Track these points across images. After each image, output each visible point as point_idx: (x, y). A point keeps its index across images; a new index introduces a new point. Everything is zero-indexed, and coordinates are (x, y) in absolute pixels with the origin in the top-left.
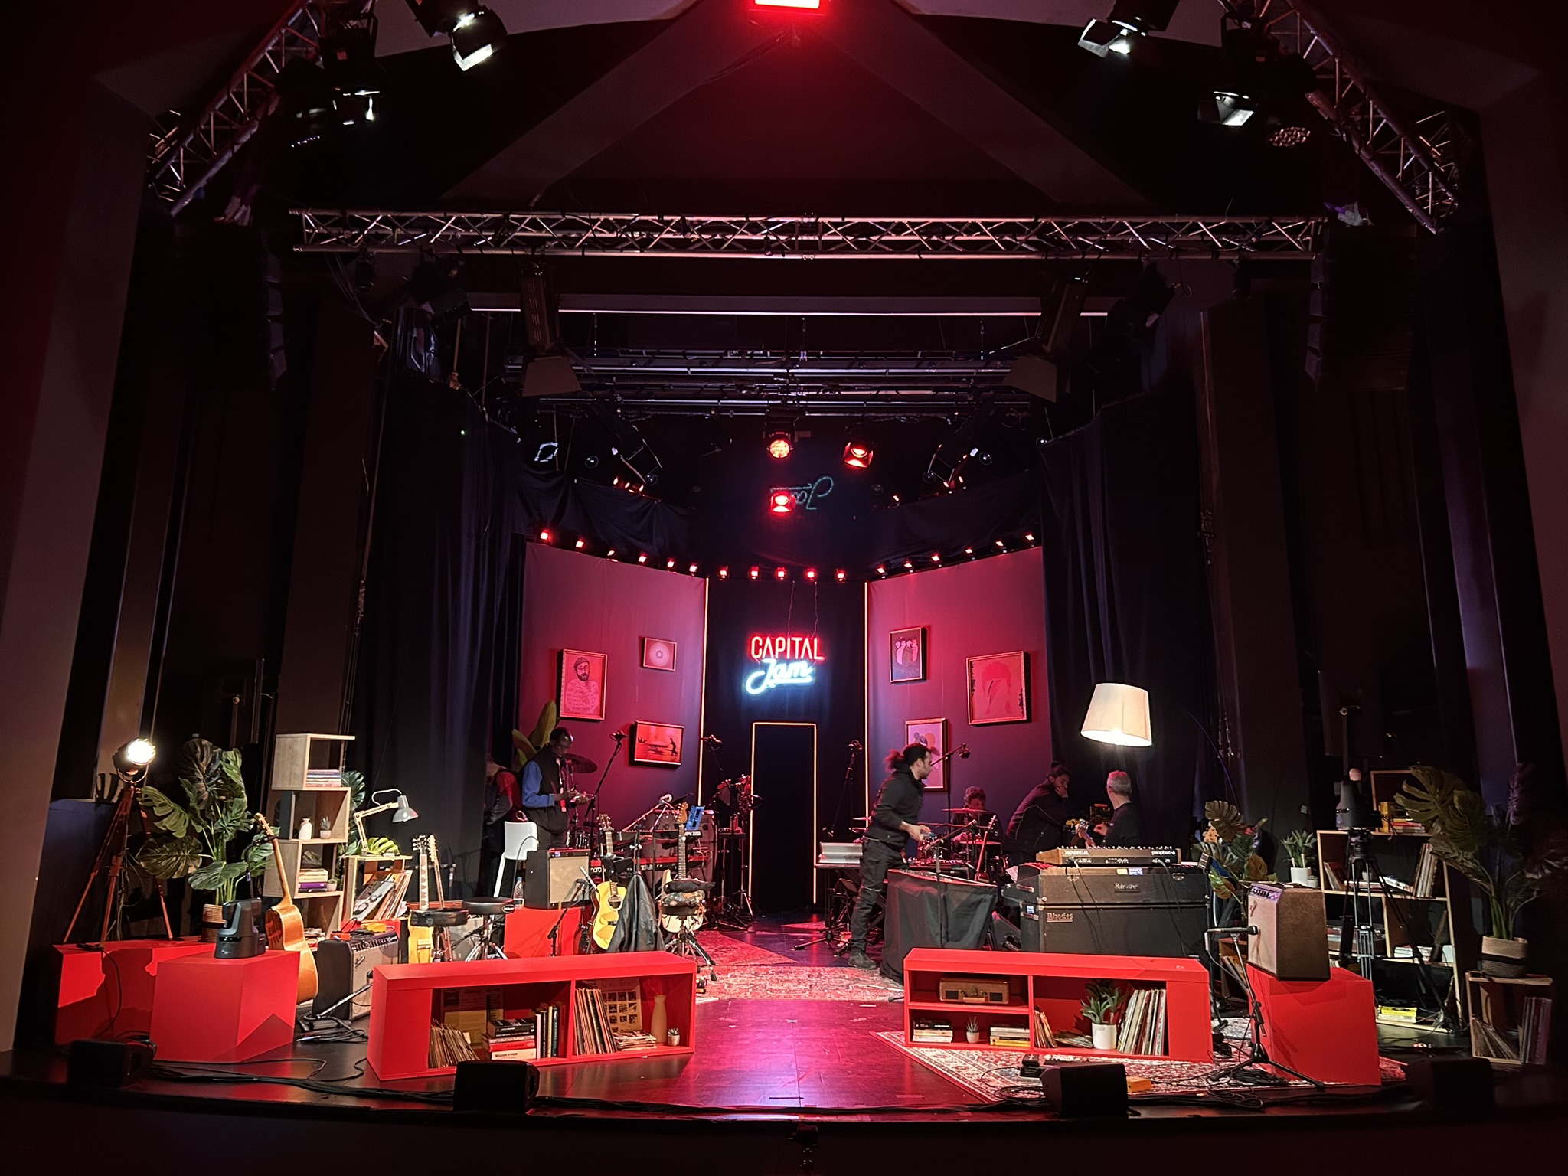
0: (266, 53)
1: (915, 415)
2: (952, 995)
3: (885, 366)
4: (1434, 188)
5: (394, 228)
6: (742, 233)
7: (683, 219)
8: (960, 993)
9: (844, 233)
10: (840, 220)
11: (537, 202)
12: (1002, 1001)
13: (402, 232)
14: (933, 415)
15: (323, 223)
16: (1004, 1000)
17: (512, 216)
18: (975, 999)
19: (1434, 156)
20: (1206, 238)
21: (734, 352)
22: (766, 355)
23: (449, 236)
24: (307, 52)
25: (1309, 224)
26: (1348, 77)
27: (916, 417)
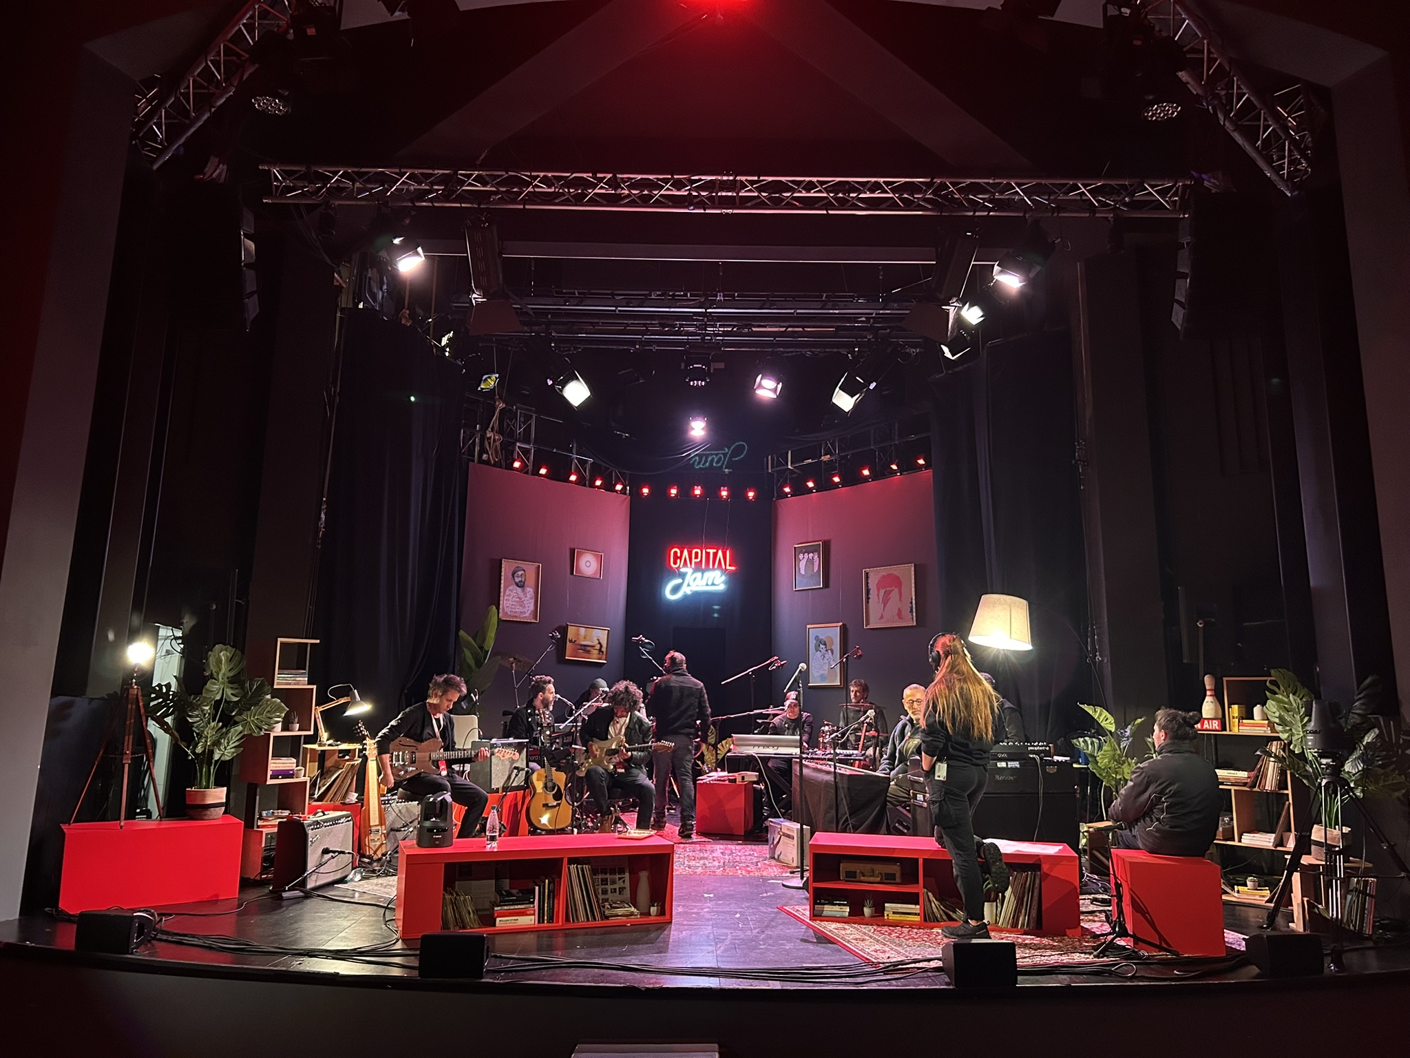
0: (241, 26)
1: (819, 350)
2: (851, 876)
3: (793, 307)
4: (1290, 156)
5: (354, 182)
6: (668, 189)
7: (614, 176)
8: (858, 873)
9: (760, 189)
10: (756, 178)
11: (483, 160)
12: (895, 880)
13: (361, 186)
14: (835, 350)
15: (289, 177)
16: (897, 880)
17: (460, 172)
18: (871, 879)
19: (1290, 124)
20: (1084, 198)
21: (658, 293)
22: (687, 296)
23: (403, 189)
24: (278, 26)
25: (1177, 186)
26: (1215, 56)
27: (820, 352)
